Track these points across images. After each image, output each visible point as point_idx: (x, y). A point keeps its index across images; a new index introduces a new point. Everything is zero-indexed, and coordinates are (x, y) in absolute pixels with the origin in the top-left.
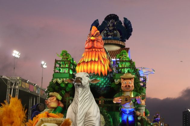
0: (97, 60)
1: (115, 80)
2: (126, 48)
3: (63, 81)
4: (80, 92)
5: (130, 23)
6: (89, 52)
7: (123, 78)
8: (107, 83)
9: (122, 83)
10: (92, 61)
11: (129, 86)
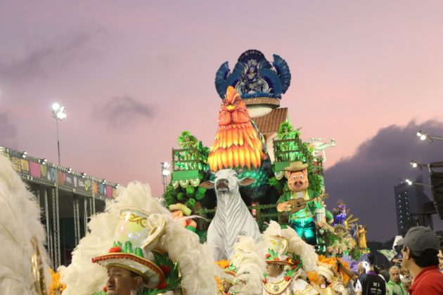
0: (241, 143)
1: (275, 174)
2: (282, 109)
3: (190, 184)
4: (226, 203)
5: (286, 64)
6: (227, 131)
7: (288, 171)
8: (262, 179)
9: (289, 179)
10: (233, 146)
11: (301, 183)
